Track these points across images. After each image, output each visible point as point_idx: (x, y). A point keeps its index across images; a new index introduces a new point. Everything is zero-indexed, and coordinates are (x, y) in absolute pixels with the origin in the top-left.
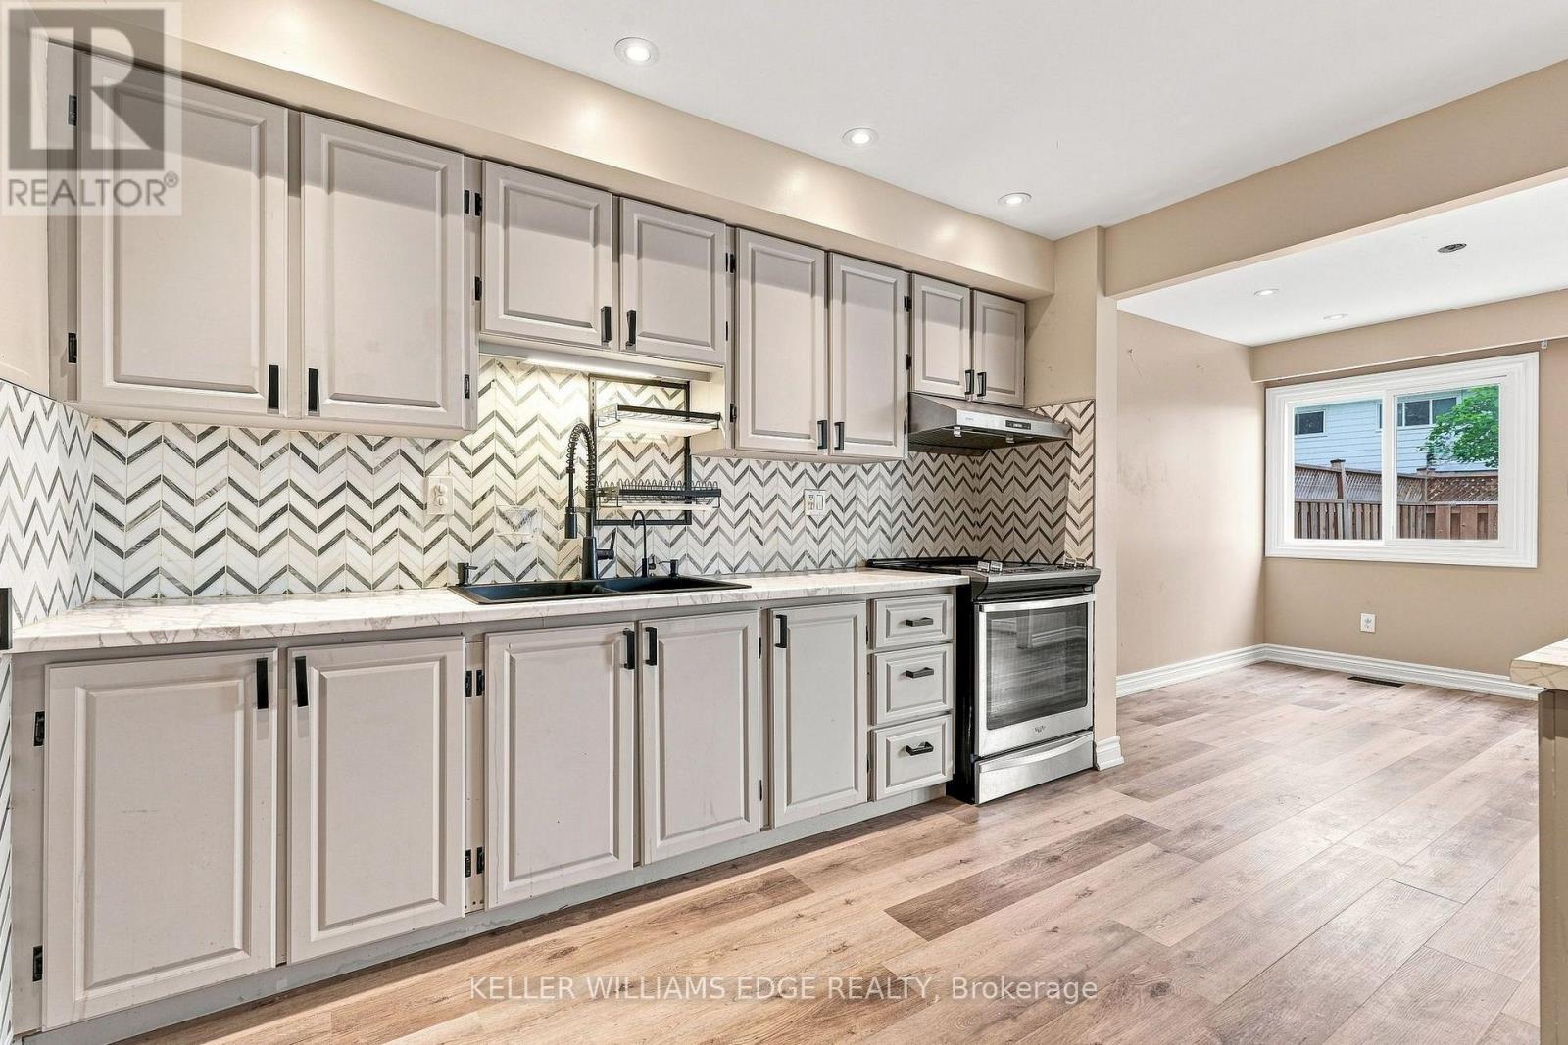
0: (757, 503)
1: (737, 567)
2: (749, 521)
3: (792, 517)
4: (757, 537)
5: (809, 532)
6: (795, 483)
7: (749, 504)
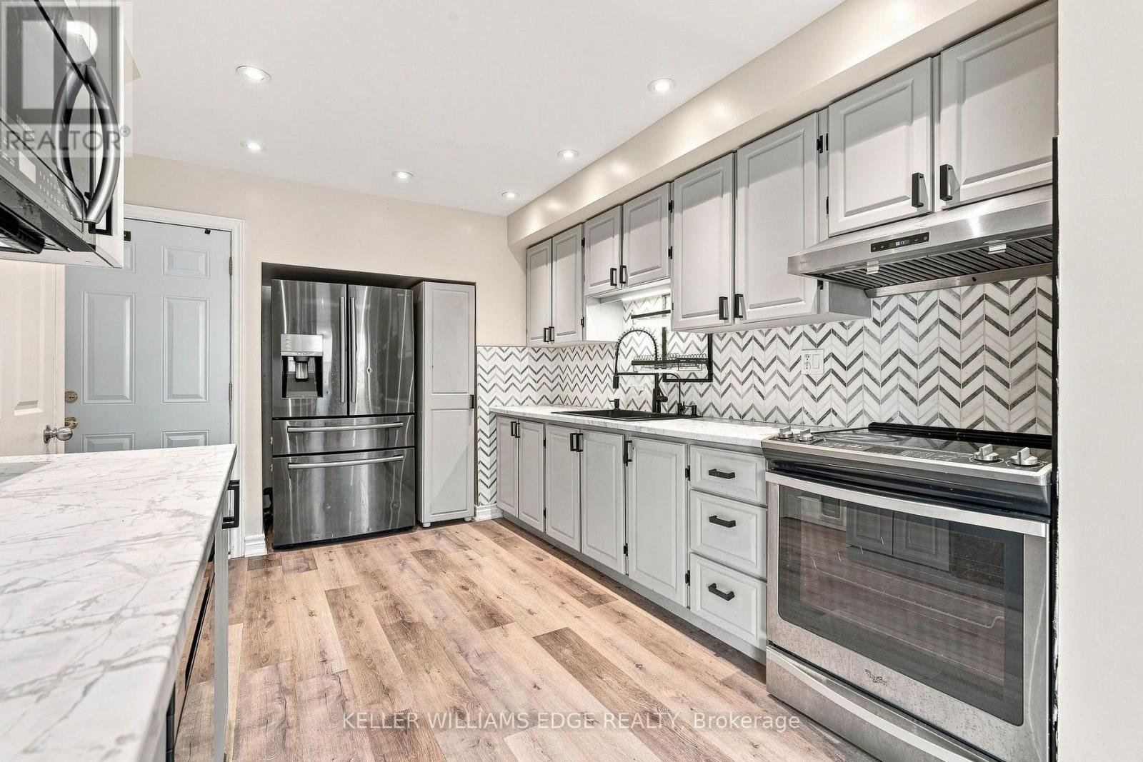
0: (760, 365)
1: (745, 415)
2: (753, 379)
3: (790, 376)
4: (759, 392)
5: (807, 390)
6: (792, 345)
7: (753, 366)
